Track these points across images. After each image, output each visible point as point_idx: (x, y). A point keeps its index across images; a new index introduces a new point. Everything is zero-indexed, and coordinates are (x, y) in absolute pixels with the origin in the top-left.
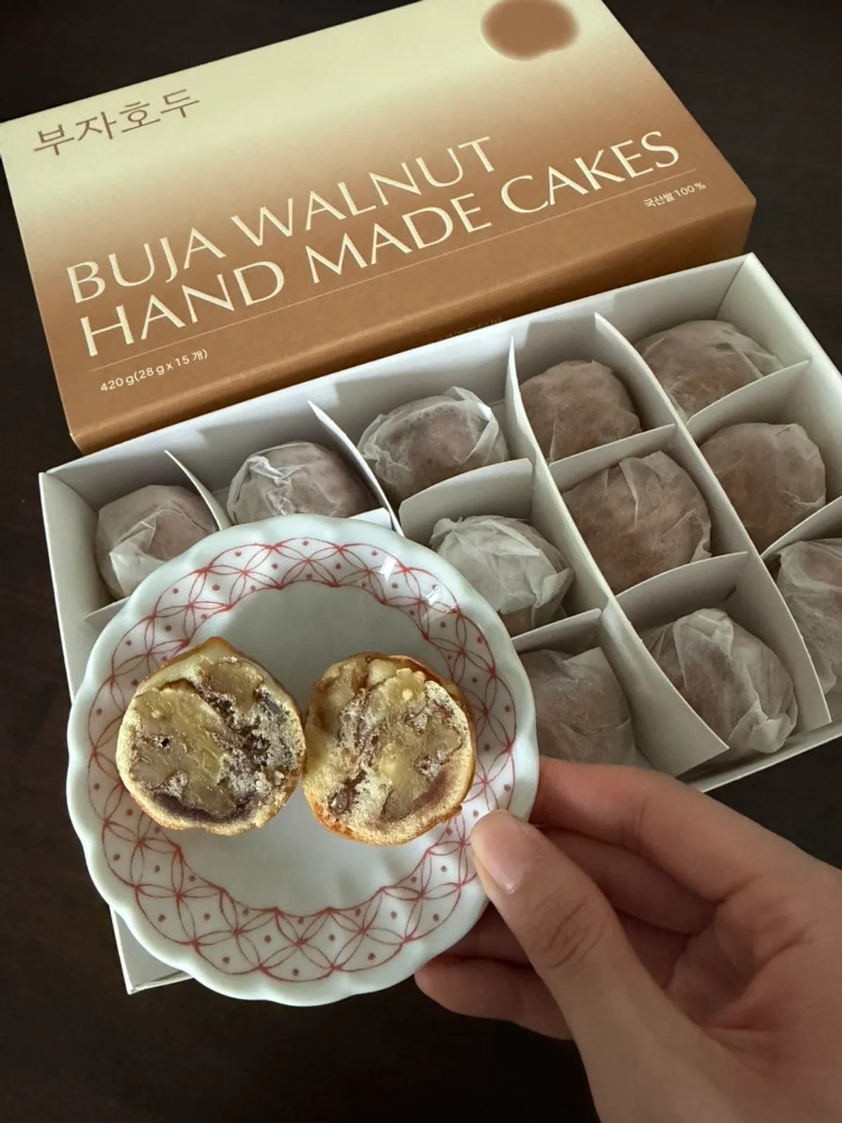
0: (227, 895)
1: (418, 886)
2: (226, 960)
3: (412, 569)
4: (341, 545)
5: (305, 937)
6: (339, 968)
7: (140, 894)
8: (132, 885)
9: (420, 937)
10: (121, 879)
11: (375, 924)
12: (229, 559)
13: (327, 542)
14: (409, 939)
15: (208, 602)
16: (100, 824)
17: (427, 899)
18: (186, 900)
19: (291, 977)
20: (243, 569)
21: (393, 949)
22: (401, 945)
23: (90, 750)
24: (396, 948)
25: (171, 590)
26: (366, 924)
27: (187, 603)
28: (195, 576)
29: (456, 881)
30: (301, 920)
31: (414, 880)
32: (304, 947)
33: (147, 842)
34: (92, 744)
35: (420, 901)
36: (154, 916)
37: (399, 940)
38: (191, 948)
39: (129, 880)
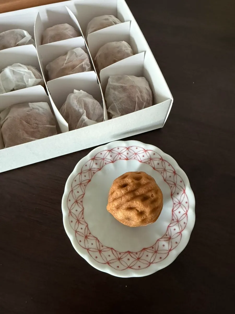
0: (114, 249)
1: (168, 236)
2: (118, 267)
3: (147, 150)
4: (128, 147)
5: (139, 257)
6: (152, 263)
7: (88, 250)
8: (86, 249)
9: (174, 249)
10: (83, 247)
11: (159, 249)
12: (99, 155)
13: (124, 147)
14: (170, 250)
15: (94, 168)
16: (74, 232)
17: (172, 239)
18: (102, 252)
19: (138, 268)
20: (103, 158)
21: (166, 255)
22: (168, 253)
23: (69, 211)
24: (167, 254)
25: (85, 166)
26: (156, 250)
27: (89, 169)
28: (91, 160)
29: (179, 231)
30: (137, 253)
31: (167, 235)
32: (140, 260)
33: (88, 237)
34: (69, 209)
35: (170, 240)
36: (94, 257)
37: (168, 252)
38: (107, 265)
39: (85, 247)
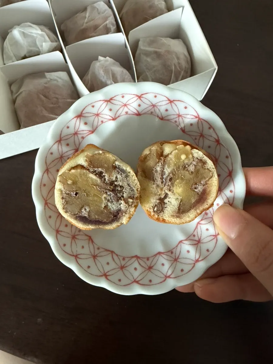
0: (114, 253)
1: (196, 238)
2: (120, 280)
3: (174, 101)
4: (139, 95)
5: (151, 266)
6: (169, 277)
7: (77, 258)
8: (73, 256)
9: (202, 260)
10: (68, 254)
11: (180, 257)
12: (89, 109)
13: (133, 94)
14: (197, 261)
15: (83, 131)
16: (55, 233)
17: (202, 243)
18: (98, 258)
19: (149, 283)
20: (96, 114)
21: (191, 266)
22: (194, 264)
23: (44, 202)
24: (193, 265)
25: (66, 128)
26: (177, 257)
27: (74, 133)
28: (75, 119)
29: (214, 234)
30: (148, 259)
31: (194, 236)
32: (152, 270)
33: (76, 237)
34: (44, 199)
35: (199, 244)
36: (85, 267)
37: (193, 262)
38: (104, 278)
39: (71, 253)
